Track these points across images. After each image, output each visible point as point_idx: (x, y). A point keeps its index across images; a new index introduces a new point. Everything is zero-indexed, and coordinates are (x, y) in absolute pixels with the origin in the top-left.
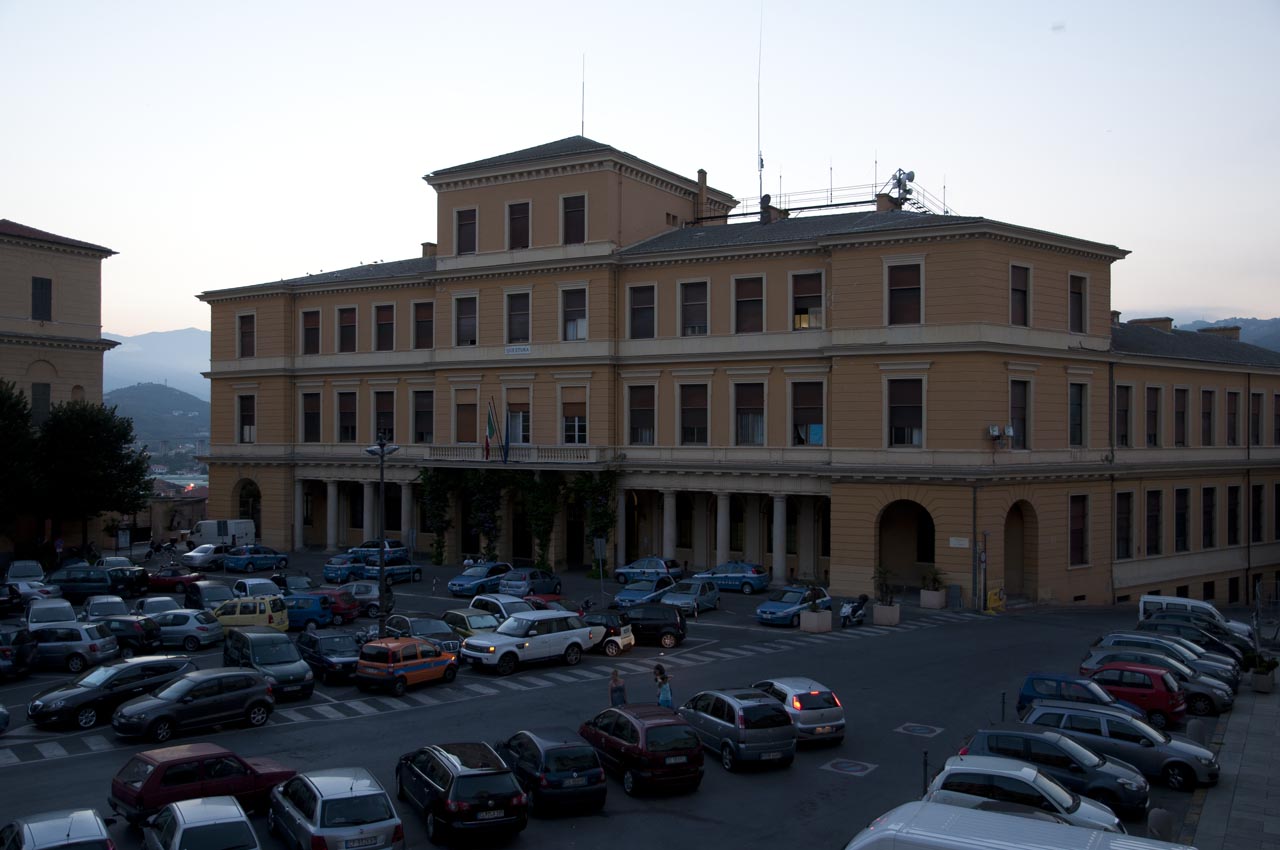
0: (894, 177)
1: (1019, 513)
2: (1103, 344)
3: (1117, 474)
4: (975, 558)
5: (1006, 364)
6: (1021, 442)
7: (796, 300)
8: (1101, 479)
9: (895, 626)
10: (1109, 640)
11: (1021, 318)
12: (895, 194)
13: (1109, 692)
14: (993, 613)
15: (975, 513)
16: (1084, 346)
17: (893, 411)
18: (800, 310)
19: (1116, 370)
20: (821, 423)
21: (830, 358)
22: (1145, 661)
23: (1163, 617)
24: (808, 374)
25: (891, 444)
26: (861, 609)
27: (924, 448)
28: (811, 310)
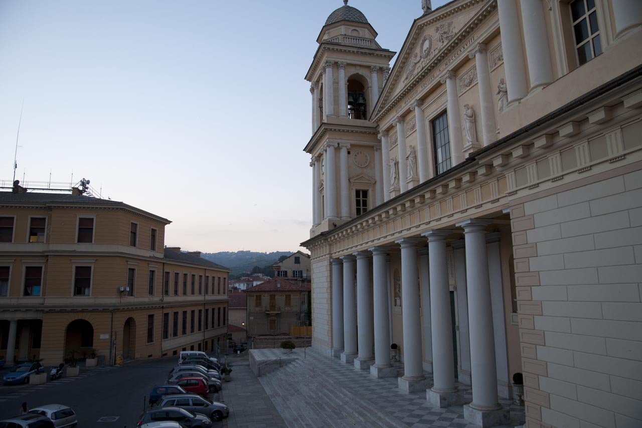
0: (81, 181)
1: (129, 323)
2: (161, 256)
3: (165, 306)
4: (111, 342)
5: (127, 261)
6: (131, 293)
7: (31, 229)
8: (159, 308)
9: (77, 376)
10: (177, 369)
11: (134, 244)
12: (81, 188)
13: (185, 389)
14: (119, 366)
15: (112, 323)
16: (155, 256)
17: (77, 280)
18: (33, 233)
19: (165, 266)
20: (40, 285)
21: (47, 256)
22: (192, 375)
23: (191, 359)
24: (35, 263)
25: (75, 295)
26: (60, 370)
27: (90, 296)
28: (38, 234)
